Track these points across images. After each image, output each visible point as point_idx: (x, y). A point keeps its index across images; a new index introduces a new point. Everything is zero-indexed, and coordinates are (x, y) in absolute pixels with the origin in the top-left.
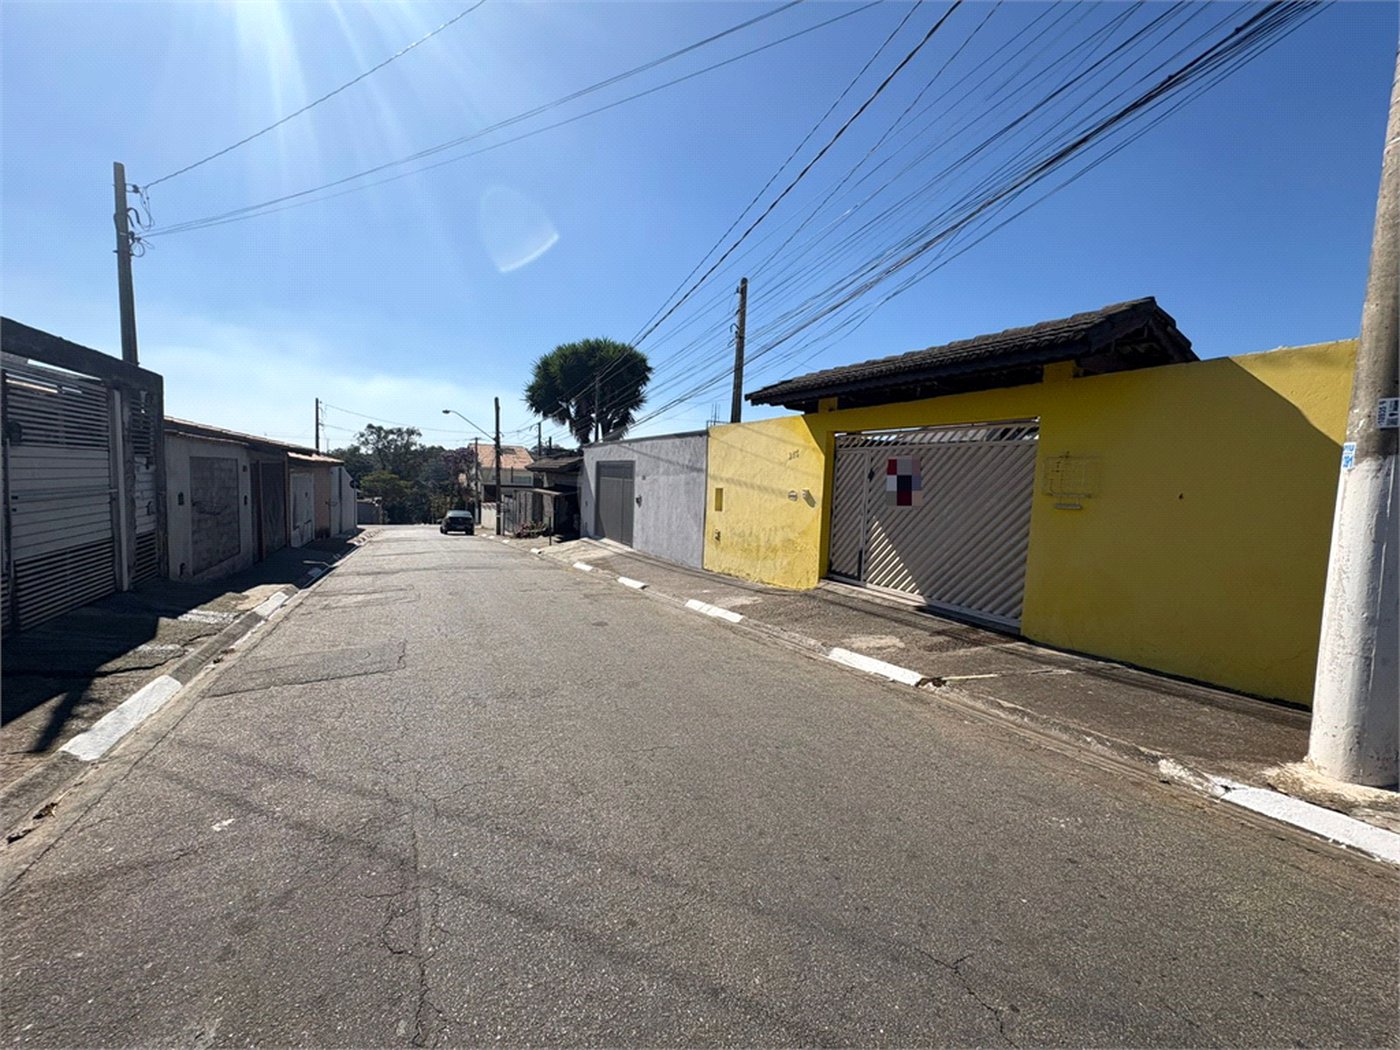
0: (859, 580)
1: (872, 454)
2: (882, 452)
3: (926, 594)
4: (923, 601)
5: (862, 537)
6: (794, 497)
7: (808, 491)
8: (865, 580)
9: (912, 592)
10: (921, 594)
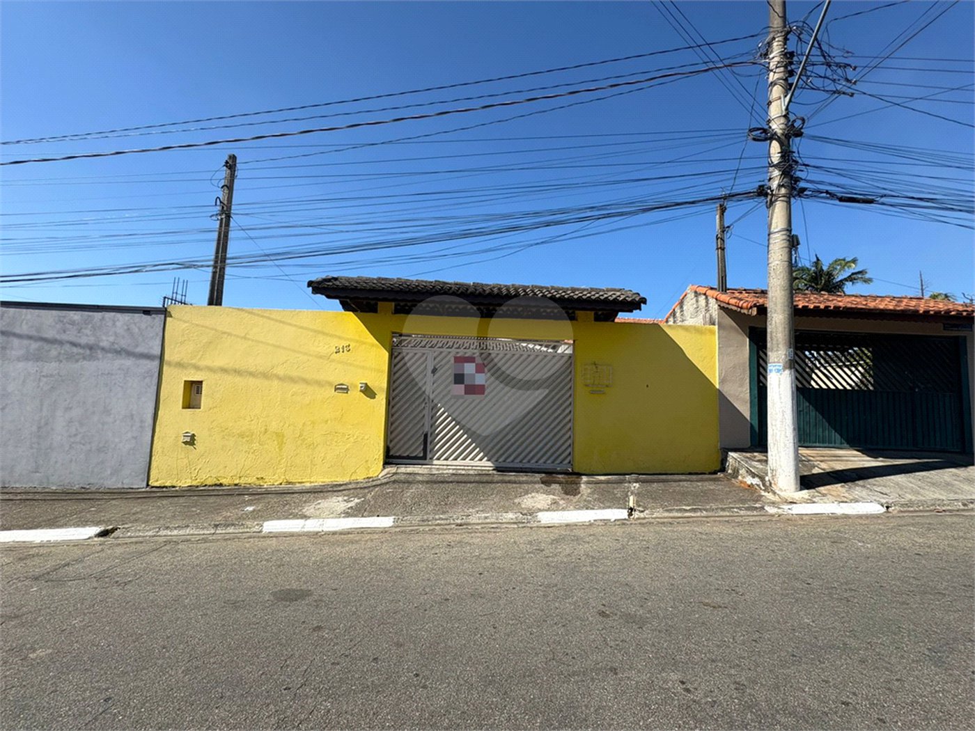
0: (426, 459)
1: (435, 354)
2: (443, 354)
3: (493, 460)
4: (492, 465)
5: (427, 421)
6: (342, 389)
7: (366, 384)
8: (431, 459)
9: (481, 460)
10: (488, 460)
